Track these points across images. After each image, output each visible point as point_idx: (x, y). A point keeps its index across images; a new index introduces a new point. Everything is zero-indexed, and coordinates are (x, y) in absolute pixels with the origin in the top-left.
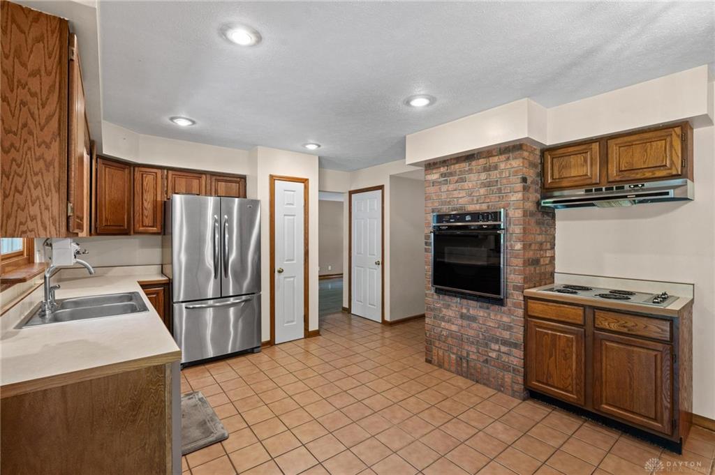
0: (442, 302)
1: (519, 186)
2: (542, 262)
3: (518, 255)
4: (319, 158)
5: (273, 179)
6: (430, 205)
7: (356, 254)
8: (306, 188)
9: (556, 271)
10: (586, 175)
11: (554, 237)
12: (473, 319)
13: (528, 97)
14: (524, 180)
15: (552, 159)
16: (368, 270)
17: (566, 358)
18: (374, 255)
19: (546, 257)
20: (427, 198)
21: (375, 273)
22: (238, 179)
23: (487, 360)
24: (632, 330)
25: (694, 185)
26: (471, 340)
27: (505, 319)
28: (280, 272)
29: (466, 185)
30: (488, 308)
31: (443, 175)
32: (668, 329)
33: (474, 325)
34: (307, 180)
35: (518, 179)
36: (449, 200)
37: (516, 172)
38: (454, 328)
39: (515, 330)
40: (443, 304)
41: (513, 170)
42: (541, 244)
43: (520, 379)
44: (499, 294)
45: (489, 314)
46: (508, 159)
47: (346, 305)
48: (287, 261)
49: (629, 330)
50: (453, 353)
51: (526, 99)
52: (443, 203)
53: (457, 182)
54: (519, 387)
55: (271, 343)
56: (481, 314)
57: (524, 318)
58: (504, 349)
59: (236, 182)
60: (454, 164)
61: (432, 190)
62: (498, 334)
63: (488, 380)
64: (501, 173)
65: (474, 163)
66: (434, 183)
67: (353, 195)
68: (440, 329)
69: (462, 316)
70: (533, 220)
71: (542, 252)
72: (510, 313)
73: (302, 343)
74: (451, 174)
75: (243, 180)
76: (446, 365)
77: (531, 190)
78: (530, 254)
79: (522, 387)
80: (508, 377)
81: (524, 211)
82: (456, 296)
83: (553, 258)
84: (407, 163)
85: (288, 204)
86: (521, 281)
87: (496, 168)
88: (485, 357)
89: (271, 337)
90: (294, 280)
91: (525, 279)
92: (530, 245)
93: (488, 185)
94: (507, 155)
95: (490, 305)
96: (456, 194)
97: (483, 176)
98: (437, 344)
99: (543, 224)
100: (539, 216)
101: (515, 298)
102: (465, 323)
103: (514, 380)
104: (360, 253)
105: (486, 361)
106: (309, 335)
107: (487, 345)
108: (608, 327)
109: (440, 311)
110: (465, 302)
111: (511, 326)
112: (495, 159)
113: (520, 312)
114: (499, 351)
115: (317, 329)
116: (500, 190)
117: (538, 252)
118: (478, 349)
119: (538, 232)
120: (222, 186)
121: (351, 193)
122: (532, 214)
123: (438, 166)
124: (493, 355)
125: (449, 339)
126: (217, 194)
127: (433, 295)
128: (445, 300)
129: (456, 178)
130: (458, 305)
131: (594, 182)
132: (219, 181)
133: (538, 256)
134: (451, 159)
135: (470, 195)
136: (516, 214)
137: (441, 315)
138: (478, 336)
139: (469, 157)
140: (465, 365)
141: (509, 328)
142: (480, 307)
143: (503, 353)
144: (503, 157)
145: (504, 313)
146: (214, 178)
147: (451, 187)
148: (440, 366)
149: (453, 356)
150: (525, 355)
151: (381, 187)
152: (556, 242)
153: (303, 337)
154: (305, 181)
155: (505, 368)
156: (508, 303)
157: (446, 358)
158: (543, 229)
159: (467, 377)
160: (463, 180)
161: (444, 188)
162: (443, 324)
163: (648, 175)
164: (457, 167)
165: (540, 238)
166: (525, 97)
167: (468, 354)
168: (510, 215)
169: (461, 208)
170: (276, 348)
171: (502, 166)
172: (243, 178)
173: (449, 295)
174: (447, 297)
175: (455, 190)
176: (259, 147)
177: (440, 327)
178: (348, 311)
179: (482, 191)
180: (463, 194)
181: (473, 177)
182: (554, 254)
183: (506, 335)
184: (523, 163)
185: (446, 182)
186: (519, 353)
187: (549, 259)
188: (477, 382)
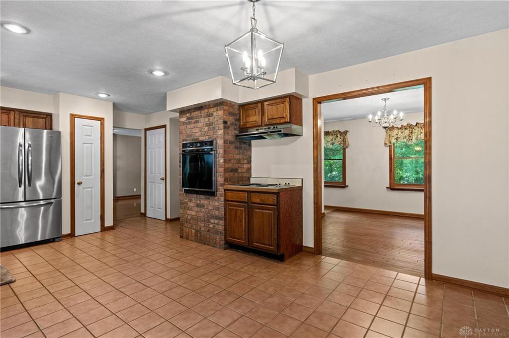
0: (188, 198)
1: (222, 126)
2: (240, 170)
3: (222, 165)
4: (113, 103)
5: (73, 117)
6: (181, 137)
7: (149, 174)
8: (102, 125)
9: (252, 176)
10: (256, 121)
11: (251, 157)
12: (202, 206)
13: (222, 75)
14: (225, 122)
15: (243, 111)
16: (157, 184)
17: (241, 221)
18: (161, 173)
19: (243, 168)
20: (181, 133)
21: (161, 186)
22: (45, 116)
23: (209, 229)
24: (264, 201)
25: (302, 128)
26: (202, 219)
27: (217, 204)
28: (79, 184)
29: (200, 125)
30: (209, 199)
31: (188, 119)
32: (276, 199)
33: (203, 210)
34: (103, 119)
35: (221, 122)
36: (190, 134)
37: (221, 117)
38: (194, 213)
39: (221, 210)
40: (188, 199)
41: (219, 116)
42: (239, 160)
43: (223, 237)
44: (212, 189)
45: (209, 203)
46: (217, 110)
47: (143, 211)
48: (86, 176)
49: (263, 202)
50: (193, 229)
51: (221, 76)
52: (188, 136)
53: (195, 123)
54: (222, 243)
55: (72, 235)
56: (206, 202)
57: (224, 202)
58: (216, 221)
59: (43, 118)
60: (194, 112)
61: (183, 127)
62: (213, 213)
63: (209, 241)
64: (214, 118)
65: (202, 112)
66: (184, 123)
67: (147, 132)
68: (187, 216)
69: (198, 205)
70: (232, 146)
71: (240, 165)
72: (219, 200)
73: (99, 235)
74: (192, 118)
75: (49, 117)
76: (190, 238)
77: (230, 129)
78: (230, 165)
79: (224, 242)
80: (218, 237)
81: (224, 141)
82: (194, 194)
83: (250, 169)
84: (167, 110)
85: (86, 135)
86: (223, 181)
87: (212, 115)
88: (208, 228)
89: (71, 231)
90: (91, 190)
91: (225, 180)
92: (230, 160)
93: (209, 125)
94: (217, 108)
95: (209, 196)
96: (194, 130)
97: (207, 119)
98: (186, 225)
99: (241, 149)
100: (238, 144)
101: (221, 190)
102: (199, 209)
103: (220, 239)
104: (152, 173)
105: (208, 231)
106: (104, 229)
107: (209, 221)
108: (255, 201)
109: (187, 204)
110: (198, 196)
111: (219, 208)
112: (211, 110)
113: (222, 198)
114: (214, 223)
115: (112, 225)
116: (214, 127)
117: (237, 165)
118: (205, 224)
119: (236, 153)
120: (29, 121)
121: (146, 130)
122: (231, 142)
123: (186, 113)
124: (211, 226)
125: (191, 221)
126: (24, 126)
127: (183, 194)
128: (189, 197)
129: (194, 120)
130: (196, 199)
131: (259, 125)
132: (26, 116)
133: (237, 167)
134: (192, 109)
135: (201, 131)
136: (220, 142)
137: (187, 206)
138: (205, 216)
139: (199, 108)
140: (199, 235)
141: (218, 209)
142: (206, 198)
143: (216, 224)
144: (215, 109)
145: (216, 200)
146: (22, 114)
147: (192, 126)
148: (187, 238)
149: (193, 231)
150: (225, 223)
151: (164, 126)
152: (252, 160)
153: (100, 231)
154: (101, 120)
155: (217, 232)
156: (218, 194)
157: (190, 233)
158: (242, 152)
159: (200, 243)
160: (197, 122)
161: (189, 126)
162: (188, 211)
163: (278, 121)
164: (195, 114)
165: (238, 157)
166: (219, 75)
167: (200, 228)
168: (218, 143)
169: (197, 139)
170: (76, 238)
171: (215, 114)
172: (50, 116)
173: (191, 193)
174: (190, 195)
175: (194, 128)
176: (60, 93)
177: (187, 214)
178: (144, 215)
179: (206, 129)
180: (197, 130)
181: (202, 120)
182: (251, 166)
183: (217, 213)
184: (224, 113)
185: (190, 123)
186: (222, 222)
187: (246, 169)
188: (205, 244)
